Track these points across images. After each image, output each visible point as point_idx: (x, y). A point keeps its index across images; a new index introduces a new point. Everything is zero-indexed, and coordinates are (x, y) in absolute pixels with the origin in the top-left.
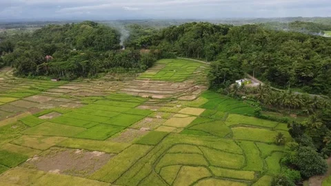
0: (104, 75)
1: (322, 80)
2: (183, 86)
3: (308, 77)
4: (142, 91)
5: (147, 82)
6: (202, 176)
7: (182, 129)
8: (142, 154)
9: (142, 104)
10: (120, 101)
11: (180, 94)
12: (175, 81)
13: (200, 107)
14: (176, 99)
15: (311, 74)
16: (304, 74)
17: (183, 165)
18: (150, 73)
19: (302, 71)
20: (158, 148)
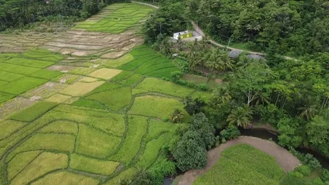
0: (39, 25)
1: (267, 35)
2: (116, 39)
3: (254, 30)
4: (68, 45)
5: (81, 33)
6: (56, 168)
7: (77, 99)
8: (6, 134)
9: (56, 63)
10: (35, 59)
11: (107, 50)
12: (111, 33)
13: (118, 68)
14: (99, 57)
15: (258, 27)
16: (249, 27)
17: (45, 150)
18: (90, 22)
19: (249, 23)
20: (32, 125)
